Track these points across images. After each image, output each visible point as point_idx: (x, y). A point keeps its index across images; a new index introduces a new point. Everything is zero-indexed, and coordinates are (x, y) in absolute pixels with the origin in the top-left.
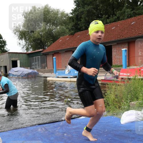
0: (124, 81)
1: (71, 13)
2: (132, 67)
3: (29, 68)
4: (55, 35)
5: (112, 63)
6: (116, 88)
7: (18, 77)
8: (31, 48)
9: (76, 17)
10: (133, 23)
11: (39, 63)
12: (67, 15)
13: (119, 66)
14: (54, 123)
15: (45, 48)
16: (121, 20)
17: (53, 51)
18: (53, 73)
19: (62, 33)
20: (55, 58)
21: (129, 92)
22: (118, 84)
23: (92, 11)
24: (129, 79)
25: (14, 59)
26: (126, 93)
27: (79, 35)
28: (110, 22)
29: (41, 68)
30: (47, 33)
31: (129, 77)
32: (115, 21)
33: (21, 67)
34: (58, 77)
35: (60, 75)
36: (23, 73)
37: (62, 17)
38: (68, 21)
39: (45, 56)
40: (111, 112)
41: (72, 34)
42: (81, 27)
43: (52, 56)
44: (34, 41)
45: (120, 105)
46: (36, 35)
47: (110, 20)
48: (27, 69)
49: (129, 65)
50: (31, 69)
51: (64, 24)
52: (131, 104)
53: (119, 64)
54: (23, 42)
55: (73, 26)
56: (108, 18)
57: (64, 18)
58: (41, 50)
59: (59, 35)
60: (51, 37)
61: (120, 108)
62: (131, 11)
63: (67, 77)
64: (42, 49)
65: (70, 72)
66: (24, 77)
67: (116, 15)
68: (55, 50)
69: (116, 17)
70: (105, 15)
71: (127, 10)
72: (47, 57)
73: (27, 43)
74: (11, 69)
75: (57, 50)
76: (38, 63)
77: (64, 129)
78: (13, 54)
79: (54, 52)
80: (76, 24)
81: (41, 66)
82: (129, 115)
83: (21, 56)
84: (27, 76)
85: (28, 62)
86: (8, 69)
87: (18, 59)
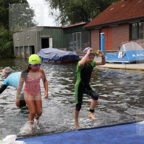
3: (66, 49)
4: (103, 1)
7: (49, 61)
8: (68, 20)
11: (80, 42)
15: (89, 19)
17: (100, 24)
20: (103, 34)
25: (44, 36)
29: (82, 50)
33: (53, 47)
35: (110, 60)
36: (57, 56)
39: (89, 32)
43: (98, 31)
50: (68, 50)
54: (57, 11)
58: (82, 23)
63: (121, 63)
64: (84, 22)
65: (125, 55)
66: (58, 62)
68: (103, 23)
72: (91, 34)
73: (62, 12)
74: (40, 50)
75: (107, 22)
76: (78, 42)
79: (101, 26)
81: (82, 46)
83: (54, 32)
84: (62, 60)
85: (63, 40)
86: (36, 51)
87: (51, 35)
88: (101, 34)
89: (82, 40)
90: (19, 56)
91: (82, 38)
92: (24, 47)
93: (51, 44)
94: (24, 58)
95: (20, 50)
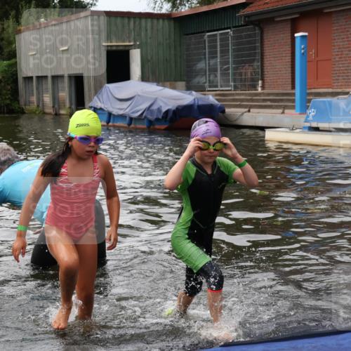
3: (182, 84)
7: (130, 124)
11: (228, 63)
18: (293, 107)
20: (302, 37)
29: (236, 88)
33: (144, 78)
34: (317, 129)
35: (324, 121)
36: (155, 107)
39: (258, 31)
43: (288, 28)
48: (174, 88)
50: (189, 88)
58: (237, 1)
66: (157, 127)
72: (265, 35)
74: (101, 87)
76: (222, 63)
81: (234, 74)
83: (146, 30)
84: (172, 120)
85: (175, 55)
86: (90, 90)
87: (135, 42)
88: (296, 35)
89: (235, 56)
90: (34, 106)
91: (234, 50)
92: (50, 80)
93: (136, 68)
94: (50, 114)
95: (37, 89)
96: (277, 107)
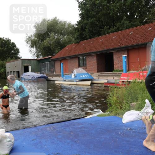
0: (125, 84)
1: (77, 25)
2: (131, 72)
3: (39, 72)
4: (62, 43)
5: (114, 68)
6: (118, 90)
7: (29, 80)
8: (41, 55)
9: (81, 28)
10: (131, 33)
12: (73, 26)
13: (119, 71)
14: (62, 123)
15: (53, 54)
16: (121, 31)
17: (60, 57)
18: (61, 77)
19: (68, 42)
20: (62, 63)
21: (130, 94)
22: (119, 86)
23: (95, 23)
24: (129, 82)
25: (25, 65)
26: (127, 95)
27: (83, 43)
28: (111, 33)
29: (50, 73)
30: (55, 42)
31: (129, 81)
32: (115, 31)
33: (32, 71)
34: (65, 81)
35: (66, 79)
36: (34, 77)
37: (68, 28)
38: (74, 32)
39: (54, 62)
40: (113, 112)
41: (78, 43)
42: (85, 37)
43: (59, 61)
44: (44, 49)
45: (122, 106)
46: (45, 44)
47: (111, 30)
48: (37, 73)
49: (129, 70)
50: (41, 73)
51: (70, 33)
52: (132, 105)
53: (119, 69)
54: (34, 50)
55: (78, 36)
56: (109, 28)
57: (71, 29)
58: (50, 57)
59: (66, 44)
60: (59, 46)
61: (122, 109)
62: (129, 23)
63: (74, 81)
64: (50, 56)
65: (76, 76)
66: (34, 81)
67: (116, 26)
68: (62, 57)
69: (116, 28)
70: (107, 26)
71: (126, 22)
73: (37, 50)
74: (23, 73)
75: (64, 56)
76: (47, 68)
77: (71, 128)
78: (25, 60)
80: (81, 34)
81: (50, 71)
82: (131, 115)
83: (32, 62)
85: (38, 67)
86: (21, 74)
87: (30, 64)
89: (50, 67)
92: (13, 72)
93: (30, 69)
95: (10, 74)
96: (58, 77)
